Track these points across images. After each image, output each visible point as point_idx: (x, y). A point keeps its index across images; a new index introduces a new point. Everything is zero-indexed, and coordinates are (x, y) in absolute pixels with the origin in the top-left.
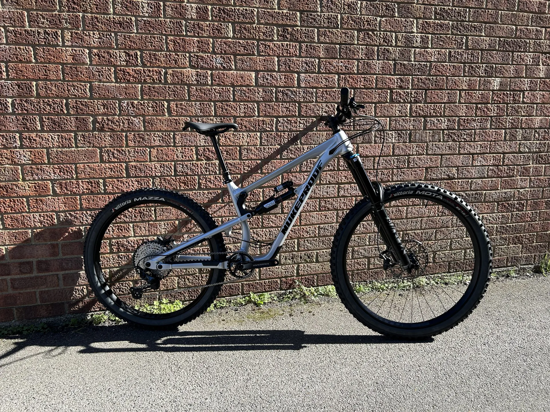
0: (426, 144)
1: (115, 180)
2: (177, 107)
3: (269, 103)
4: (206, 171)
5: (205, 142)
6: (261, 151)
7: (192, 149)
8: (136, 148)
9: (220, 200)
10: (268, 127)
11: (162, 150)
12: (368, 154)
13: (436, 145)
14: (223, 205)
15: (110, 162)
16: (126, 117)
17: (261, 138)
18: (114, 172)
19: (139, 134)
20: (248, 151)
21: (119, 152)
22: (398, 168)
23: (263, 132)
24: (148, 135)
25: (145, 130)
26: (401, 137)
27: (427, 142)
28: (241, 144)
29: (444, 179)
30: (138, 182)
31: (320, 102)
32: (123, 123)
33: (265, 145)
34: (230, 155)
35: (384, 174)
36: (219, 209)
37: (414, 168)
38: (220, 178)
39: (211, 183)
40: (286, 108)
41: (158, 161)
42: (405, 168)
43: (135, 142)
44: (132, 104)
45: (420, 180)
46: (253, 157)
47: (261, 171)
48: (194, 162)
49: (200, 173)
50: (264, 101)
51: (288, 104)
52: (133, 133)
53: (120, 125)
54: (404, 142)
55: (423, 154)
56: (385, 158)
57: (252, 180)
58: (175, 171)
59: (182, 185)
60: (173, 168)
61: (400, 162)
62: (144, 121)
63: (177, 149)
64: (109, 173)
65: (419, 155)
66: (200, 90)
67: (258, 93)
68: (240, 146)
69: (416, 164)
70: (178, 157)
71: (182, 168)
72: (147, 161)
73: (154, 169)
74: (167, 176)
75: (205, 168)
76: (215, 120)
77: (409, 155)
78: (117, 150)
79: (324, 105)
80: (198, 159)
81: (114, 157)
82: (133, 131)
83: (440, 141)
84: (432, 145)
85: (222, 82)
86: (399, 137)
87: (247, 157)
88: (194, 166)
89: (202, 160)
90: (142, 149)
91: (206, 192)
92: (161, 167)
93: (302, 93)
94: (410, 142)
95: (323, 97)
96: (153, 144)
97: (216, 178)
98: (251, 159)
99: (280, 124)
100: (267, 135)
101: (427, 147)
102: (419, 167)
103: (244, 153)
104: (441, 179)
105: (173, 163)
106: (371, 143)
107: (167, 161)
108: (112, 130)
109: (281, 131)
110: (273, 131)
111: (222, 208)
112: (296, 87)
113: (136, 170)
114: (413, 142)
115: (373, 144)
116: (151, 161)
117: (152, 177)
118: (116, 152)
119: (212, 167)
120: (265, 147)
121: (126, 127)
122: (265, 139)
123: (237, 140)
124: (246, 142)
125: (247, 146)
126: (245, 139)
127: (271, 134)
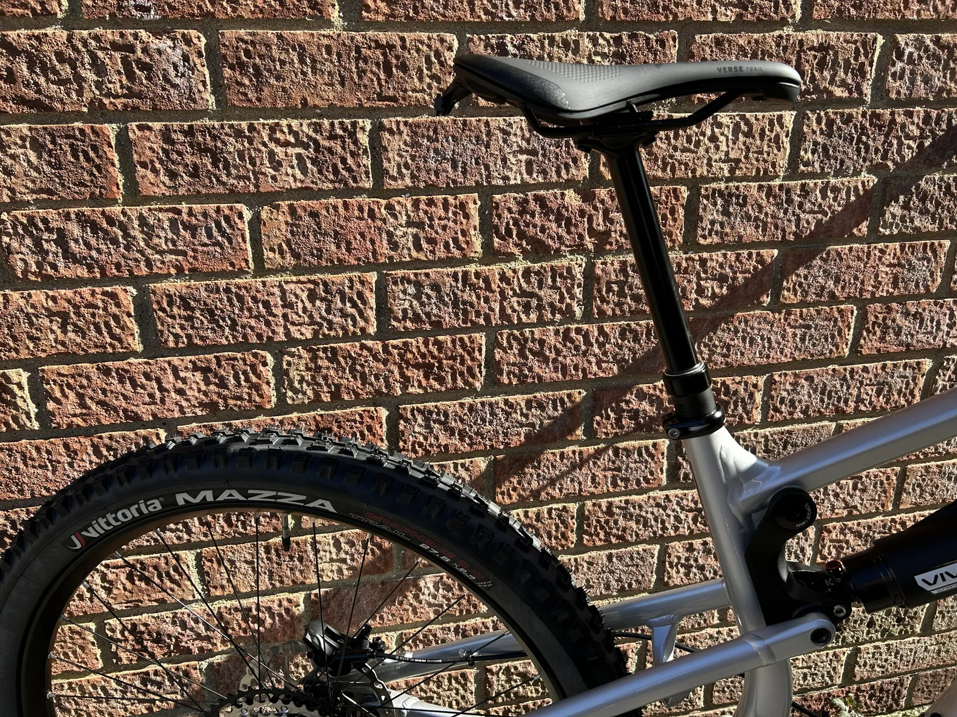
1: (89, 367)
4: (527, 308)
5: (529, 164)
6: (790, 201)
7: (463, 206)
8: (184, 207)
9: (579, 432)
10: (843, 84)
11: (314, 215)
14: (591, 449)
15: (48, 282)
16: (110, 35)
17: (797, 138)
18: (78, 330)
19: (190, 132)
20: (727, 204)
21: (95, 228)
23: (814, 106)
24: (239, 134)
25: (224, 109)
28: (702, 171)
30: (206, 371)
33: (812, 175)
36: (574, 467)
38: (586, 336)
39: (546, 360)
41: (297, 270)
43: (173, 175)
46: (749, 232)
47: (776, 296)
48: (472, 268)
49: (495, 320)
52: (157, 126)
53: (79, 79)
57: (726, 337)
58: (384, 312)
59: (415, 374)
60: (372, 302)
62: (214, 57)
63: (390, 207)
64: (54, 337)
68: (694, 184)
70: (394, 246)
71: (417, 296)
72: (241, 273)
73: (279, 311)
74: (346, 337)
75: (524, 294)
76: (586, 44)
80: (491, 255)
81: (68, 255)
82: (156, 113)
87: (722, 235)
88: (473, 287)
89: (511, 257)
90: (211, 207)
91: (520, 399)
92: (312, 296)
96: (267, 186)
97: (566, 337)
98: (740, 244)
99: (899, 65)
100: (830, 123)
103: (711, 214)
105: (372, 277)
107: (340, 267)
108: (41, 109)
109: (898, 103)
110: (861, 102)
111: (583, 462)
113: (189, 319)
116: (261, 270)
117: (269, 344)
118: (74, 229)
119: (554, 287)
120: (811, 183)
121: (116, 88)
122: (816, 143)
123: (685, 150)
124: (727, 160)
125: (728, 180)
126: (723, 147)
127: (848, 119)
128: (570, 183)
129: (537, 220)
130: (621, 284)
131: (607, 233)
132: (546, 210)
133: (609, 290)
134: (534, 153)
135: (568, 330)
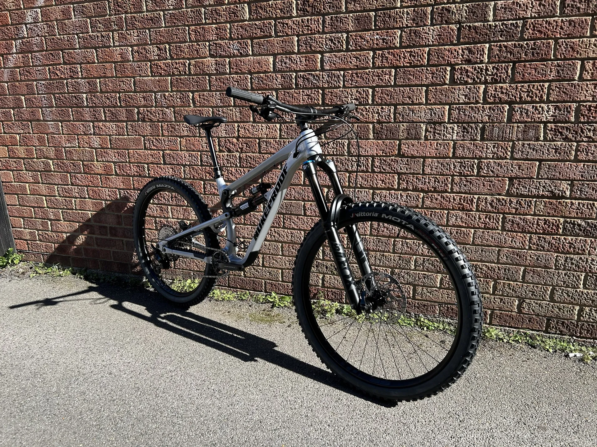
0: (511, 144)
1: (155, 165)
2: (200, 98)
3: (288, 91)
4: (228, 163)
5: (226, 133)
6: (281, 144)
8: (170, 138)
9: (242, 194)
11: (189, 140)
12: (415, 153)
13: (529, 145)
15: (151, 149)
16: (160, 109)
17: (280, 130)
18: (154, 158)
19: (171, 125)
20: (267, 144)
22: (460, 174)
23: (283, 123)
24: (178, 125)
25: (176, 121)
26: (468, 132)
27: (513, 141)
28: (260, 136)
29: (543, 197)
30: (172, 169)
31: (349, 88)
32: (159, 114)
33: (285, 138)
34: (249, 148)
35: (439, 182)
37: (488, 177)
38: (241, 171)
39: (233, 175)
40: (307, 95)
41: (187, 151)
42: (472, 176)
43: (168, 132)
44: (164, 95)
45: (499, 195)
46: (273, 151)
48: (217, 153)
50: (283, 89)
51: (310, 91)
52: (166, 123)
53: (156, 116)
54: (471, 140)
55: (506, 158)
56: (441, 160)
57: (272, 175)
58: (201, 161)
59: (208, 175)
60: (199, 158)
61: (465, 167)
62: (174, 113)
63: (202, 140)
64: (151, 159)
65: (498, 159)
66: (219, 79)
67: (276, 80)
68: (259, 139)
69: (492, 171)
70: (203, 147)
71: (207, 158)
72: (178, 150)
73: (184, 158)
74: (195, 165)
75: (227, 160)
76: (234, 110)
77: (481, 158)
78: (156, 139)
79: (354, 90)
80: (220, 151)
81: (153, 145)
83: (538, 139)
84: (523, 145)
85: (240, 70)
86: (463, 132)
87: (267, 151)
89: (224, 152)
90: (173, 138)
92: (189, 156)
93: (326, 77)
94: (482, 139)
95: (352, 80)
96: (182, 134)
97: (237, 171)
98: (271, 153)
100: (287, 127)
101: (513, 147)
102: (497, 176)
103: (263, 146)
104: (538, 197)
105: (199, 153)
106: (420, 139)
107: (194, 151)
108: (151, 120)
112: (319, 71)
113: (170, 158)
114: (487, 140)
115: (422, 141)
116: (181, 150)
117: (182, 165)
118: (154, 140)
119: (233, 159)
120: (285, 140)
121: (161, 117)
122: (285, 131)
123: (256, 131)
124: (265, 134)
125: (266, 138)
126: (264, 131)
127: (291, 126)
128: (234, 137)
129: (228, 144)
130: (246, 160)
131: (242, 148)
132: (230, 143)
133: (244, 161)
134: (226, 130)
135: (237, 169)
